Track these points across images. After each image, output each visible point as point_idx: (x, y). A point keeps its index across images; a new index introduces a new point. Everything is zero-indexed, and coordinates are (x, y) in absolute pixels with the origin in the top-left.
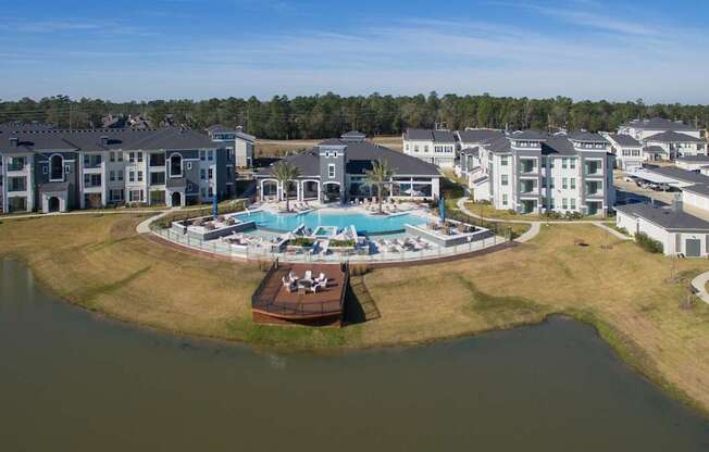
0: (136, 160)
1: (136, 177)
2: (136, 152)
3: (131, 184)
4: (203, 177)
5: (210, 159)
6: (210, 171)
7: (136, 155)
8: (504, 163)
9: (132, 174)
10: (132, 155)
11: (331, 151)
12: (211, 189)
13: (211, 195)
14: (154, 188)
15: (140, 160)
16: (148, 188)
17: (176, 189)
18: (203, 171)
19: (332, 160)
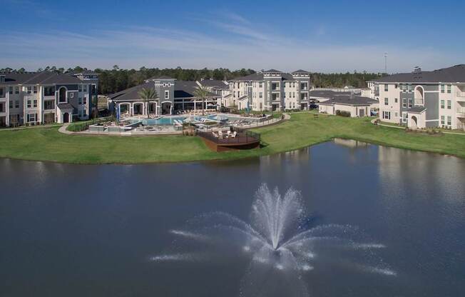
0: (32, 92)
1: (32, 104)
2: (32, 86)
3: (29, 109)
4: (80, 103)
5: (85, 91)
6: (85, 99)
7: (32, 88)
8: (261, 86)
9: (29, 102)
10: (29, 89)
11: (167, 82)
12: (85, 111)
13: (85, 115)
14: (48, 111)
15: (35, 92)
16: (43, 112)
17: (66, 111)
18: (80, 99)
19: (167, 88)
